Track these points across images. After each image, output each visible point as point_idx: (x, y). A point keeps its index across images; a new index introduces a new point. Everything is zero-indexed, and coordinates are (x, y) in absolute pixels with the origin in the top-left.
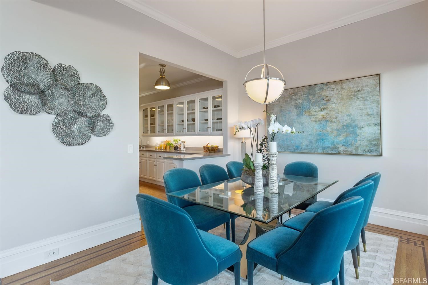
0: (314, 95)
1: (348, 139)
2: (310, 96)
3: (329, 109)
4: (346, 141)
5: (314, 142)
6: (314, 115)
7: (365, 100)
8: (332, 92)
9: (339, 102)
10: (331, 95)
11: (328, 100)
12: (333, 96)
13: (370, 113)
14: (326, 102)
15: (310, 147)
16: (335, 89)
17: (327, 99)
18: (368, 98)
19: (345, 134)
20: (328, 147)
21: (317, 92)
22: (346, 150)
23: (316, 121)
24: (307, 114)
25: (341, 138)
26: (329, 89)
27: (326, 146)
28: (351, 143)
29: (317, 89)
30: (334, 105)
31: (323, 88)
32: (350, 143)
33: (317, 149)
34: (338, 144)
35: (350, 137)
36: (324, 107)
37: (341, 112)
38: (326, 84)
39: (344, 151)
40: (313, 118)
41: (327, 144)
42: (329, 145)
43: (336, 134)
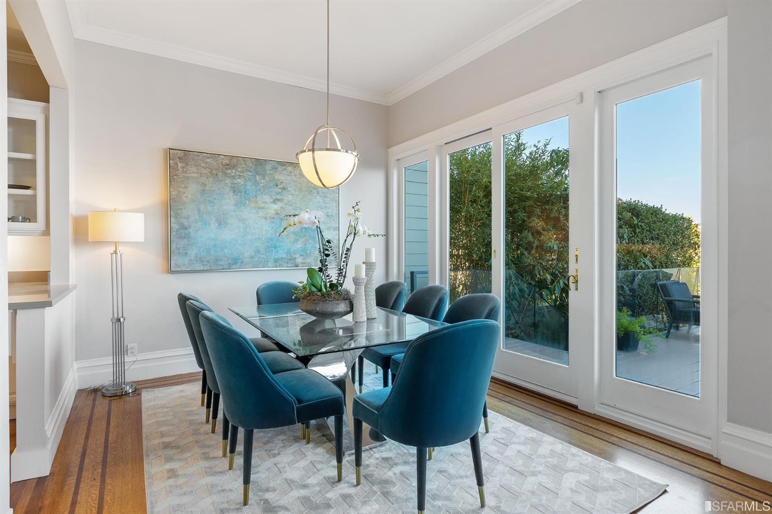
0: (264, 176)
1: (307, 246)
2: (257, 176)
3: (285, 201)
4: (305, 250)
5: (262, 251)
6: (263, 208)
7: (325, 197)
8: (289, 178)
9: (297, 193)
10: (288, 182)
11: (284, 189)
12: (290, 183)
13: (330, 214)
14: (280, 191)
15: (257, 259)
16: (293, 174)
17: (281, 186)
18: (328, 195)
19: (303, 240)
20: (282, 259)
21: (268, 172)
22: (305, 261)
23: (266, 218)
24: (252, 205)
25: (299, 245)
26: (285, 172)
27: (280, 256)
28: (310, 252)
29: (268, 167)
30: (290, 197)
31: (276, 169)
32: (308, 252)
33: (267, 262)
34: (295, 254)
35: (309, 244)
36: (279, 197)
37: (300, 208)
38: (282, 164)
39: (302, 263)
40: (261, 214)
41: (282, 254)
42: (284, 256)
43: (293, 240)
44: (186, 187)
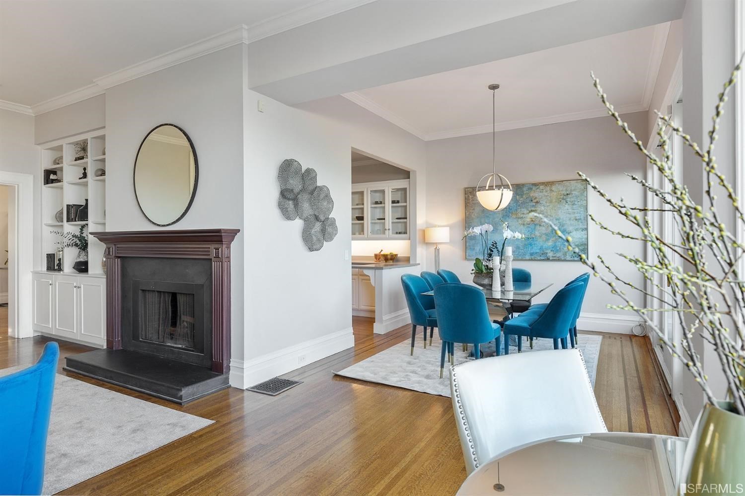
0: (522, 196)
1: (557, 244)
2: (517, 196)
3: (538, 211)
4: (555, 247)
5: (521, 248)
6: (522, 218)
7: (573, 205)
8: (541, 194)
9: (548, 204)
10: (540, 197)
11: (537, 202)
12: (542, 198)
13: (577, 218)
14: (534, 204)
15: (517, 253)
16: (544, 190)
17: (535, 201)
18: (576, 203)
19: (554, 239)
20: (536, 253)
21: (525, 192)
22: (555, 255)
23: (524, 225)
24: (514, 216)
25: (550, 243)
26: (538, 190)
27: (535, 251)
28: (560, 248)
29: (525, 189)
30: (543, 208)
31: (531, 189)
32: (558, 249)
33: (525, 255)
34: (547, 249)
35: (559, 242)
36: (533, 209)
37: (551, 216)
38: (535, 185)
39: (553, 257)
40: (520, 221)
41: (536, 249)
42: (538, 251)
43: (545, 239)
44: (474, 209)
